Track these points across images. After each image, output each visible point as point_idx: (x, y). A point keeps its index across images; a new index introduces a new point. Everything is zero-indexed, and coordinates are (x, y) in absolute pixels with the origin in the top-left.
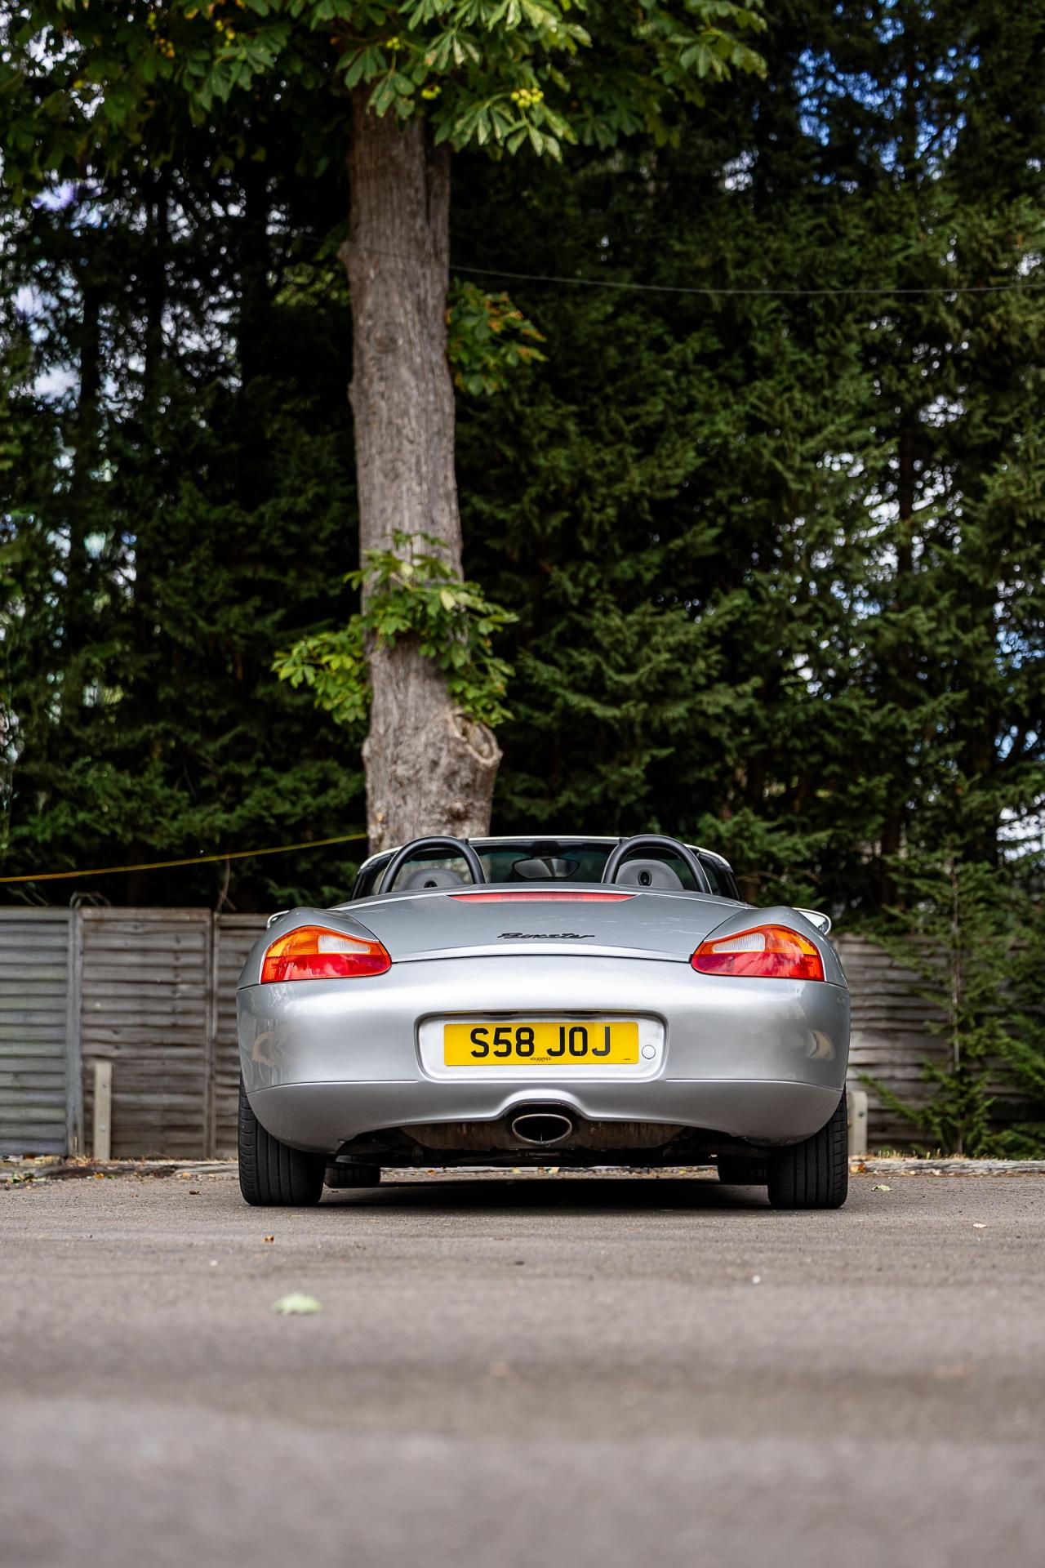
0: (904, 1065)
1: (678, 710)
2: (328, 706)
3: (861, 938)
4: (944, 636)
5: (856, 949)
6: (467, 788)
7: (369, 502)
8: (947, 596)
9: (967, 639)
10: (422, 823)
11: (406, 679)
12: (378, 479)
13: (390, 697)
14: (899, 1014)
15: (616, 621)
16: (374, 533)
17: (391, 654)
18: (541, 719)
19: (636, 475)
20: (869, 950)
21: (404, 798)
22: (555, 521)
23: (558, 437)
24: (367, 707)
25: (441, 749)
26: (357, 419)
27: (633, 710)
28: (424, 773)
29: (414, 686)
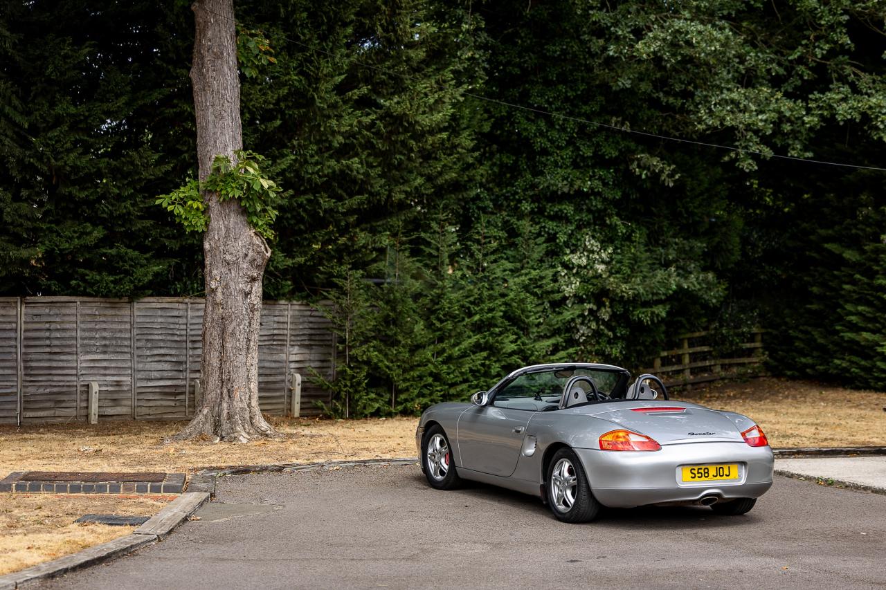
0: (314, 361)
2: (186, 224)
3: (300, 303)
4: (362, 171)
5: (297, 307)
6: (258, 267)
7: (205, 128)
8: (365, 153)
9: (373, 173)
10: (239, 282)
11: (229, 215)
12: (211, 118)
13: (221, 223)
14: (313, 338)
16: (209, 143)
20: (303, 308)
21: (230, 270)
24: (207, 225)
25: (249, 249)
26: (196, 88)
28: (240, 259)
29: (233, 218)
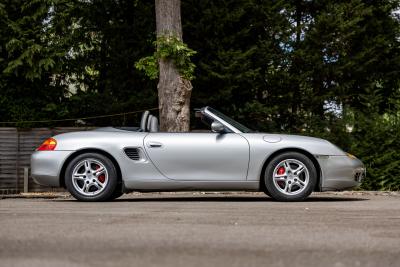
1: (240, 76)
2: (148, 75)
4: (307, 57)
6: (184, 96)
8: (308, 46)
10: (172, 105)
11: (168, 68)
12: (161, 17)
13: (164, 73)
15: (223, 53)
16: (160, 31)
17: (165, 61)
18: (205, 78)
19: (228, 16)
21: (168, 98)
22: (208, 27)
23: (209, 6)
25: (177, 86)
27: (228, 76)
28: (173, 92)
29: (170, 70)
